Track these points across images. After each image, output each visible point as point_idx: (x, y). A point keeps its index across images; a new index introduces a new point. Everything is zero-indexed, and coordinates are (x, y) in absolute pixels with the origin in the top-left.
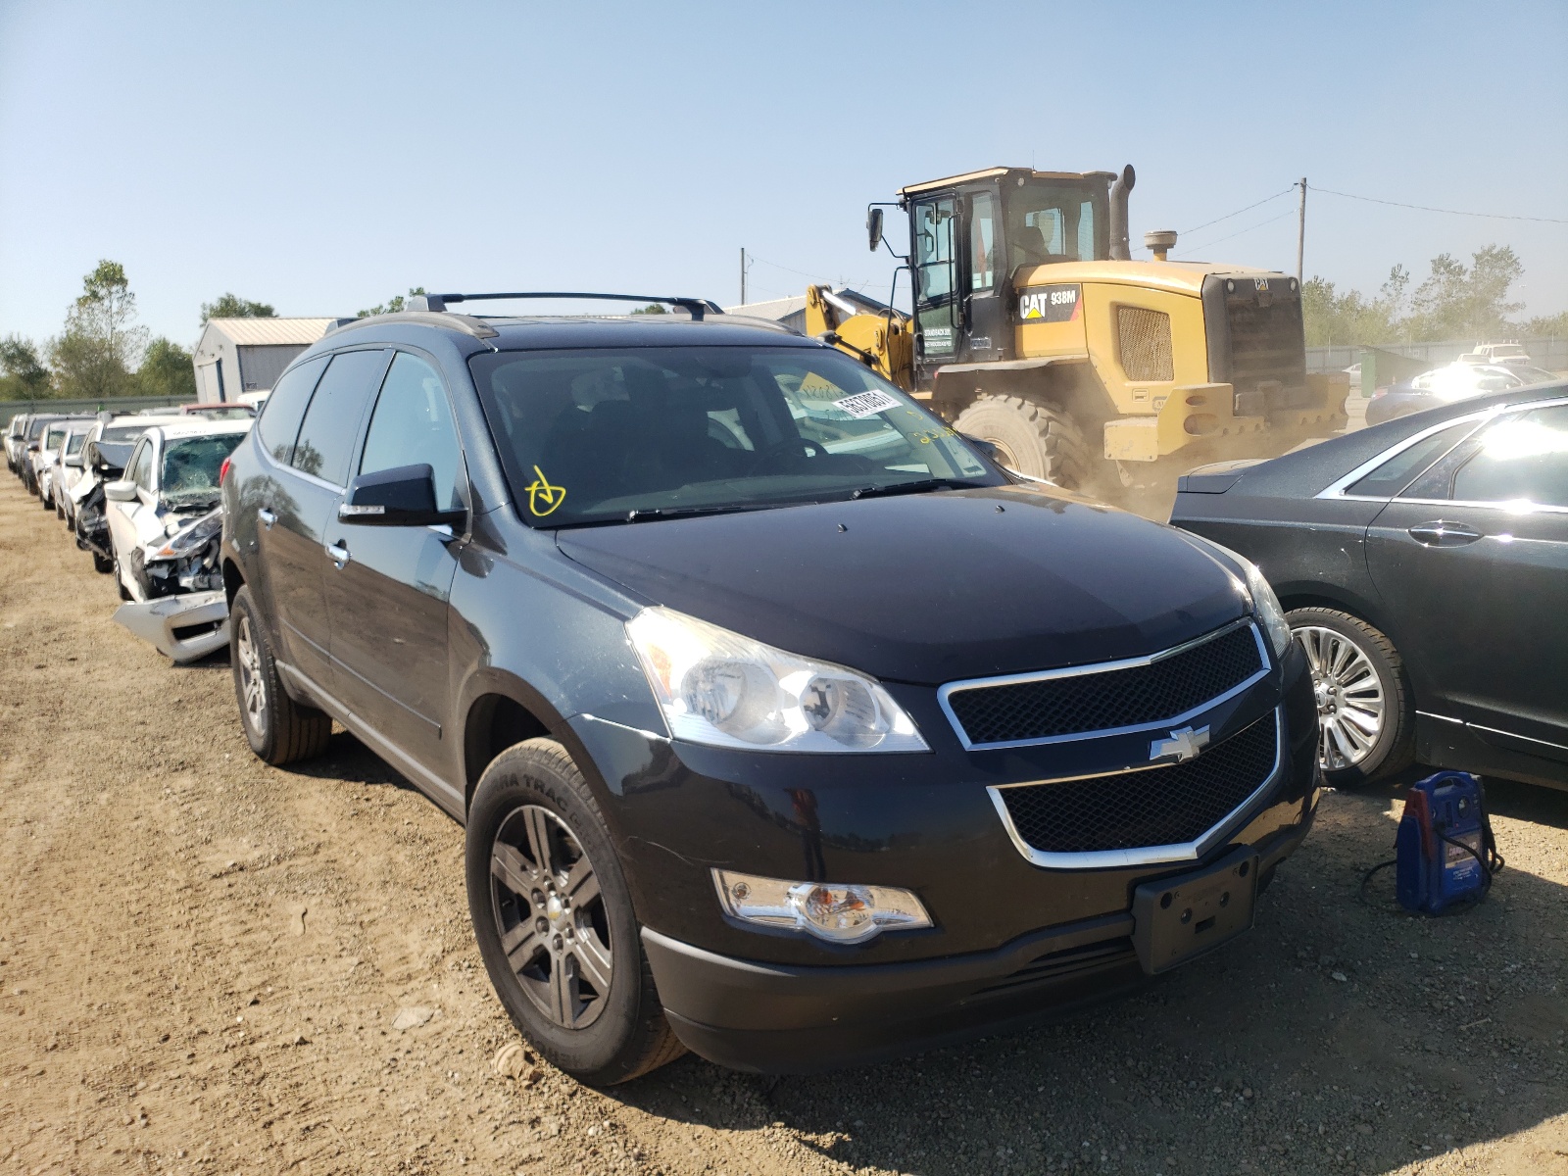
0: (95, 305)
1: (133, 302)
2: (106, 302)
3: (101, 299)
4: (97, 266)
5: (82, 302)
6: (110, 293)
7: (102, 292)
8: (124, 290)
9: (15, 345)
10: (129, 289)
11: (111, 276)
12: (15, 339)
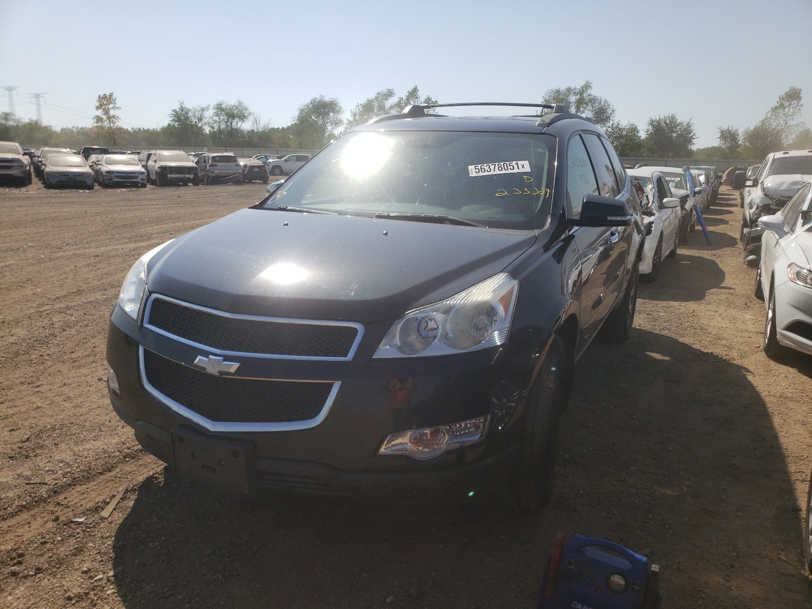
0: (781, 111)
1: (801, 109)
2: (787, 110)
3: (784, 107)
4: (787, 90)
5: (775, 109)
6: (790, 104)
7: (786, 104)
8: (798, 103)
9: (729, 131)
10: (801, 102)
11: (794, 95)
12: (730, 129)
